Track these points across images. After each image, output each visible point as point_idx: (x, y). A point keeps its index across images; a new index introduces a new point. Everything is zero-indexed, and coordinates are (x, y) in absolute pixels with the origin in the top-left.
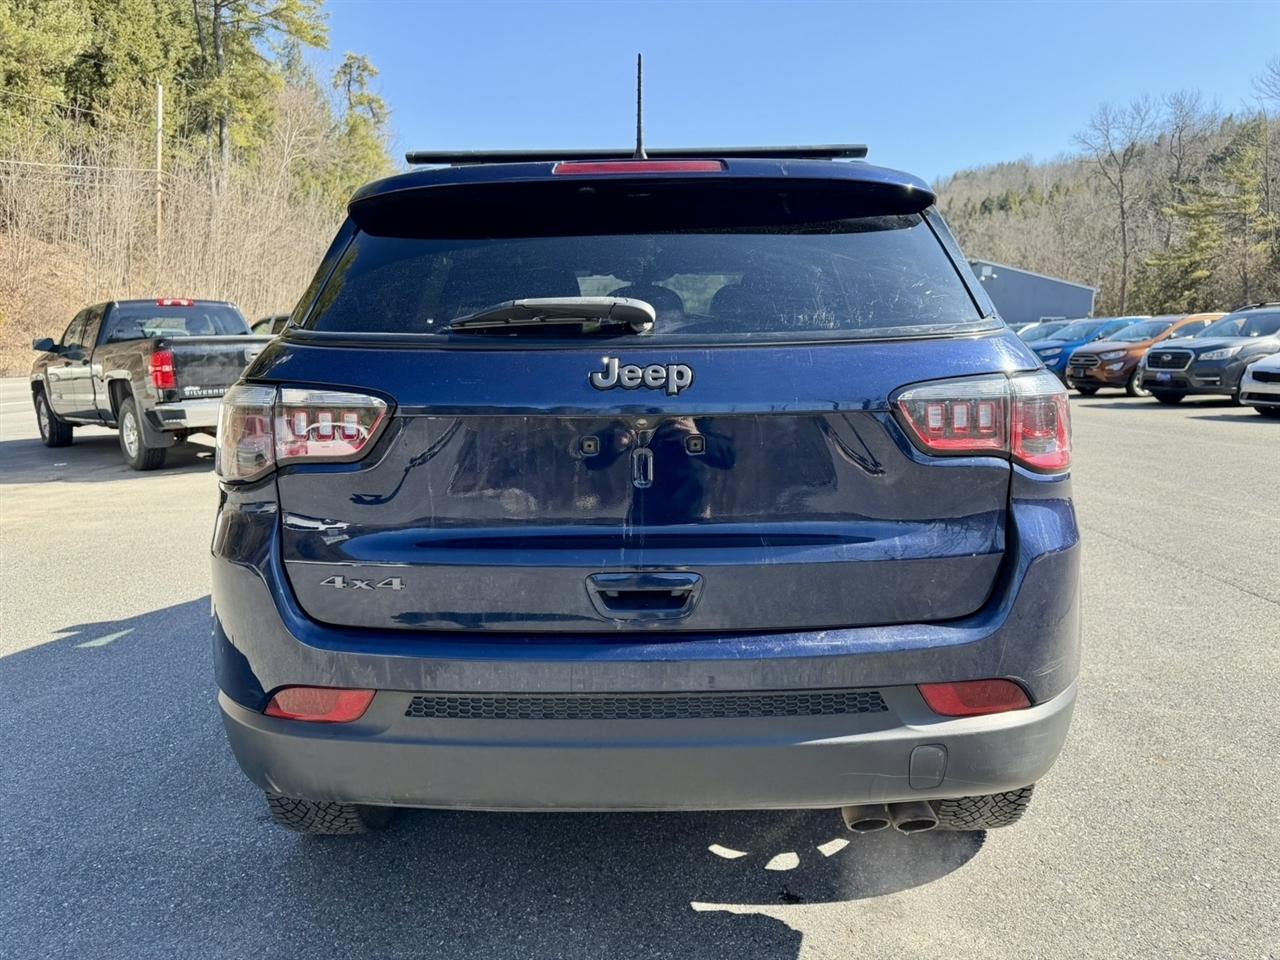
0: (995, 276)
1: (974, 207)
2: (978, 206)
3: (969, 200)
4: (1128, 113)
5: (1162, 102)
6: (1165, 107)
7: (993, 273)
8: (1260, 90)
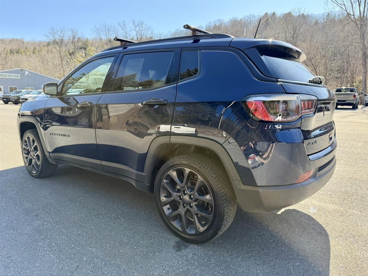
0: (30, 74)
1: (7, 51)
2: (9, 51)
3: (5, 48)
4: (59, 31)
5: (68, 30)
6: (69, 32)
7: (29, 73)
8: (93, 32)
